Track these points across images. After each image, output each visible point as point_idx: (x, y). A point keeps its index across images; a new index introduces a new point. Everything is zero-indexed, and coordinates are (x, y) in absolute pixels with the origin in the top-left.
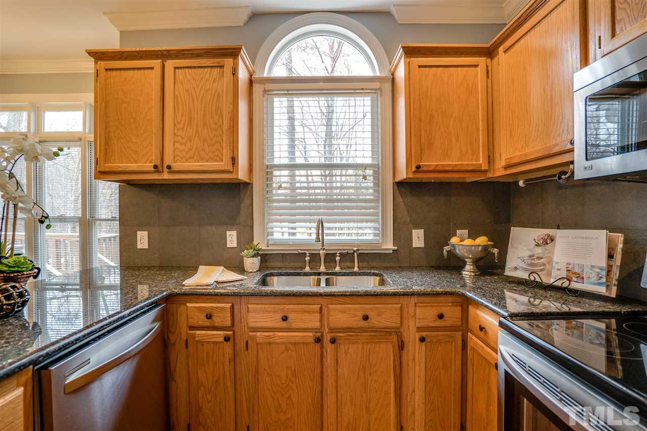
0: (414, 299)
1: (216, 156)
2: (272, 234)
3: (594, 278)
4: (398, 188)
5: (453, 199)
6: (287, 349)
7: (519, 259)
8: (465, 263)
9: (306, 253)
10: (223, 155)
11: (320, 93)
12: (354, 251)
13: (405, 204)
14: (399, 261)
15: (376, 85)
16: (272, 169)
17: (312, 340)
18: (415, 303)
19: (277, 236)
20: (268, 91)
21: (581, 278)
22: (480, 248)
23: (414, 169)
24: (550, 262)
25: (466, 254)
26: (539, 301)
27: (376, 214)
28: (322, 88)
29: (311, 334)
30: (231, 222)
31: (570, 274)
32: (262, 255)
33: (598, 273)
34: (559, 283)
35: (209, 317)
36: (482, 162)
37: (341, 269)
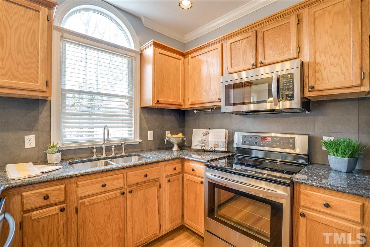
0: (164, 163)
1: (31, 78)
2: (65, 136)
3: (222, 146)
4: (142, 110)
5: (165, 116)
6: (104, 204)
7: (197, 142)
8: (174, 145)
9: (94, 147)
10: (38, 78)
11: (102, 50)
12: (122, 144)
13: (145, 118)
14: (142, 148)
15: (133, 54)
16: (66, 92)
17: (119, 194)
18: (165, 165)
19: (68, 138)
20: (65, 38)
21: (218, 146)
22: (181, 138)
23: (156, 102)
24: (208, 142)
25: (174, 141)
26: (205, 156)
27: (131, 123)
28: (103, 47)
29: (118, 191)
30: (30, 128)
31: (215, 145)
32: (61, 151)
33: (223, 144)
34: (211, 149)
35: (46, 198)
36: (180, 101)
37: (115, 154)
